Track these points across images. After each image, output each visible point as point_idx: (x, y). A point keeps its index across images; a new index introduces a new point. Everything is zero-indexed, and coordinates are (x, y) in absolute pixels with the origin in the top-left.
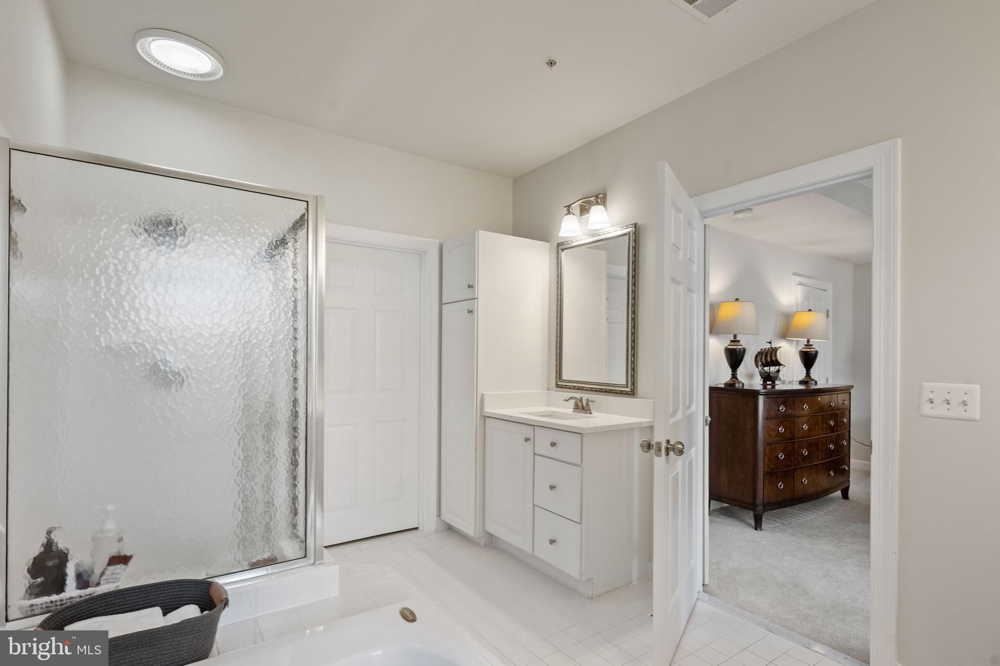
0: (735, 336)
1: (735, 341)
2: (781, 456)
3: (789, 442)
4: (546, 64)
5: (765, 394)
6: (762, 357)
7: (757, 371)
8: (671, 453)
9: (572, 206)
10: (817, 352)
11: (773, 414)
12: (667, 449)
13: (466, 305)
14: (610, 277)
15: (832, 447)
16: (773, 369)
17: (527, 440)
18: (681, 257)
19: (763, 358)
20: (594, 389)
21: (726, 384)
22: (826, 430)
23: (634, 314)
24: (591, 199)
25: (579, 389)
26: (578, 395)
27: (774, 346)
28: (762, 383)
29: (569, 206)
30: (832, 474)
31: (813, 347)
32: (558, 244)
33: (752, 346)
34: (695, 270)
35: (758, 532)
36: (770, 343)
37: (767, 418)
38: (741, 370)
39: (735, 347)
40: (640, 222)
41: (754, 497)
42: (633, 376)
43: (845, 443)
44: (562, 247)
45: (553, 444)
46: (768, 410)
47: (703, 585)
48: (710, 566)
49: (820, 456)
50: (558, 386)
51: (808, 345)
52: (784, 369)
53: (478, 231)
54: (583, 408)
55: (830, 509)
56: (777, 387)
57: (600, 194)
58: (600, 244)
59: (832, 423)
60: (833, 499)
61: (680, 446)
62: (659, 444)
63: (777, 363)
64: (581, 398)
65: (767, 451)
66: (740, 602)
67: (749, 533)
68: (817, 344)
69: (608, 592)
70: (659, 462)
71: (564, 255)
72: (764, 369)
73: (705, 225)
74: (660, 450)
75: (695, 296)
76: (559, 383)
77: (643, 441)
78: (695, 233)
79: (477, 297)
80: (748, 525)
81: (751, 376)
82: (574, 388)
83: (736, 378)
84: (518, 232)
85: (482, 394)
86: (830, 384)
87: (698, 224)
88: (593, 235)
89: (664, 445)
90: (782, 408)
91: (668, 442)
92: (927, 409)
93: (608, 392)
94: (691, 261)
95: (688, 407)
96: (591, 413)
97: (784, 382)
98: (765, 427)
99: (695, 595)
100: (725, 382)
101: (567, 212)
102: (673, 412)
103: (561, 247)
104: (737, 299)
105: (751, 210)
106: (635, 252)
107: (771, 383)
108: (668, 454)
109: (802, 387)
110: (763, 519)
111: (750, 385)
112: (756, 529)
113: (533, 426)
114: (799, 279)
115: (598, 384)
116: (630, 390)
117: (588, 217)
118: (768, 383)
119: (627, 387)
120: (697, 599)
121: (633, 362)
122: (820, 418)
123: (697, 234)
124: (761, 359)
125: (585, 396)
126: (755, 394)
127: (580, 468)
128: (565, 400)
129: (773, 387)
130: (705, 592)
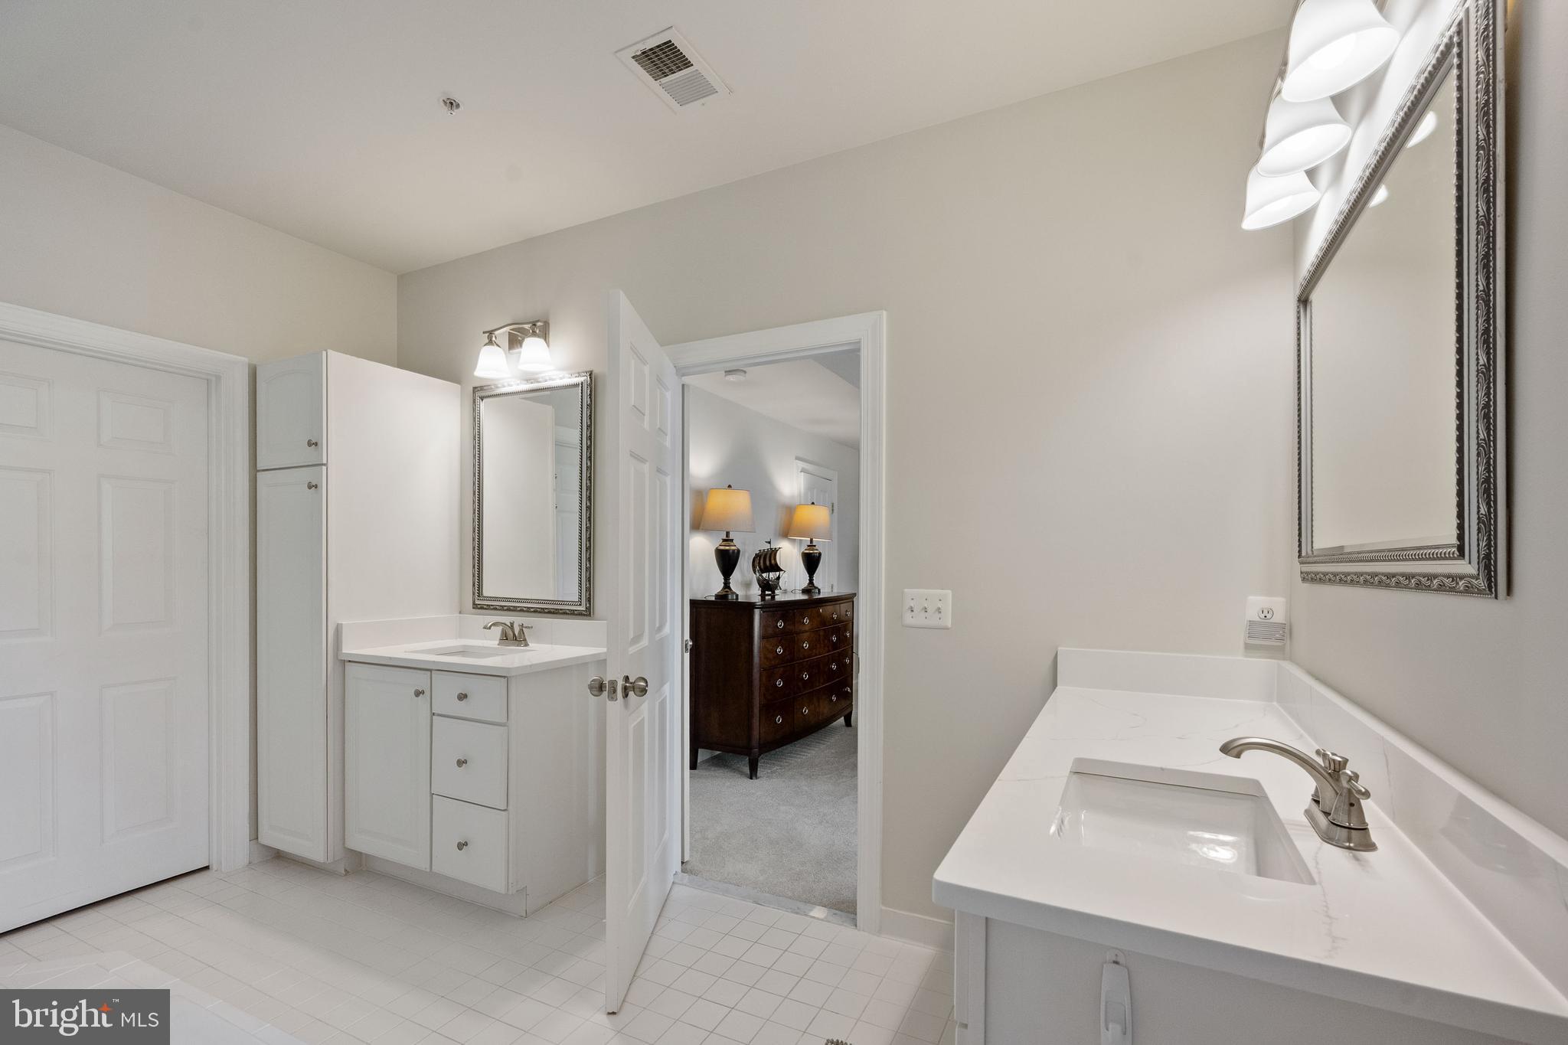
0: (728, 534)
1: (728, 540)
2: (780, 683)
3: (789, 664)
4: (442, 104)
5: (762, 608)
6: (760, 560)
7: (754, 577)
8: (631, 693)
9: (496, 333)
10: (820, 554)
11: (770, 631)
12: (625, 690)
13: (306, 475)
14: (559, 445)
15: (834, 667)
16: (772, 575)
17: (418, 693)
18: (646, 425)
19: (762, 561)
20: (532, 610)
21: (717, 596)
22: (828, 647)
23: (590, 500)
24: (527, 326)
25: (509, 609)
26: (507, 619)
27: (773, 547)
28: (760, 592)
29: (491, 333)
30: (834, 698)
31: (817, 547)
32: (474, 388)
33: (748, 548)
34: (668, 443)
35: (754, 781)
36: (769, 543)
37: (763, 637)
38: (736, 577)
39: (727, 548)
40: (596, 371)
41: (749, 738)
42: (588, 590)
43: (848, 661)
44: (480, 392)
45: (462, 697)
46: (764, 626)
47: (682, 863)
48: (692, 836)
49: (822, 681)
50: (475, 606)
51: (811, 546)
52: (785, 575)
53: (326, 350)
54: (515, 638)
55: (832, 740)
56: (778, 598)
57: (538, 321)
58: (540, 395)
59: (834, 639)
60: (835, 728)
61: (643, 684)
62: (613, 683)
63: (778, 569)
64: (512, 624)
65: (764, 679)
66: (726, 875)
67: (743, 785)
68: (822, 545)
69: (551, 902)
70: (615, 707)
71: (483, 406)
72: (762, 577)
73: (683, 385)
74: (615, 691)
75: (668, 480)
76: (477, 602)
77: (592, 681)
78: (668, 395)
79: (325, 462)
80: (742, 773)
81: (747, 585)
82: (502, 608)
83: (729, 588)
84: (406, 361)
85: (338, 624)
86: (835, 593)
87: (673, 382)
88: (528, 380)
89: (620, 683)
90: (780, 624)
91: (627, 678)
92: (909, 619)
93: (554, 613)
94: (661, 431)
95: (660, 628)
96: (526, 645)
97: (785, 592)
98: (762, 649)
99: (671, 879)
100: (716, 593)
101: (487, 341)
102: (634, 638)
103: (478, 394)
104: (730, 486)
105: (745, 372)
106: (591, 412)
107: (770, 593)
108: (626, 695)
109: (805, 597)
110: (759, 764)
111: (747, 596)
112: (751, 778)
113: (430, 670)
114: (801, 464)
115: (538, 601)
116: (584, 609)
117: (520, 353)
118: (767, 592)
119: (580, 605)
120: (673, 883)
121: (588, 569)
122: (822, 633)
123: (672, 397)
124: (759, 563)
125: (518, 620)
126: (749, 607)
127: (506, 728)
128: (485, 628)
129: (773, 597)
130: (684, 872)
